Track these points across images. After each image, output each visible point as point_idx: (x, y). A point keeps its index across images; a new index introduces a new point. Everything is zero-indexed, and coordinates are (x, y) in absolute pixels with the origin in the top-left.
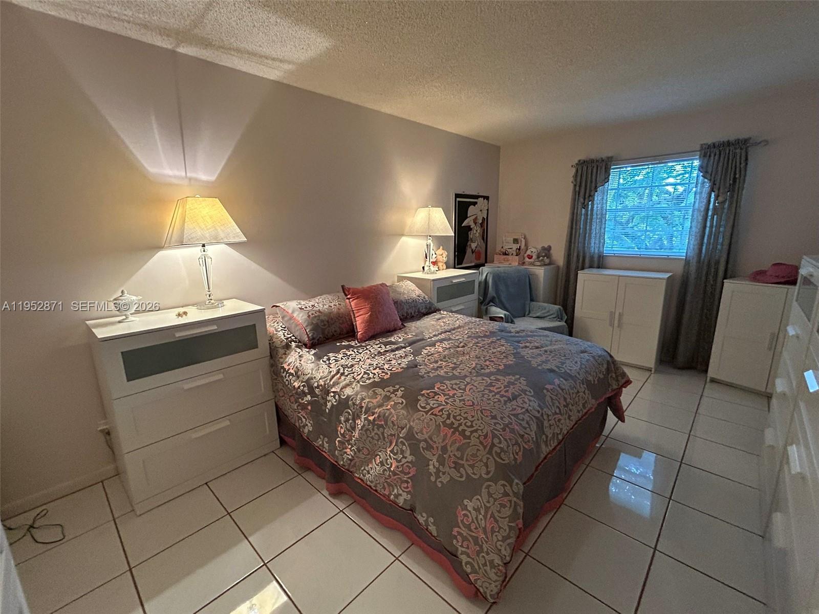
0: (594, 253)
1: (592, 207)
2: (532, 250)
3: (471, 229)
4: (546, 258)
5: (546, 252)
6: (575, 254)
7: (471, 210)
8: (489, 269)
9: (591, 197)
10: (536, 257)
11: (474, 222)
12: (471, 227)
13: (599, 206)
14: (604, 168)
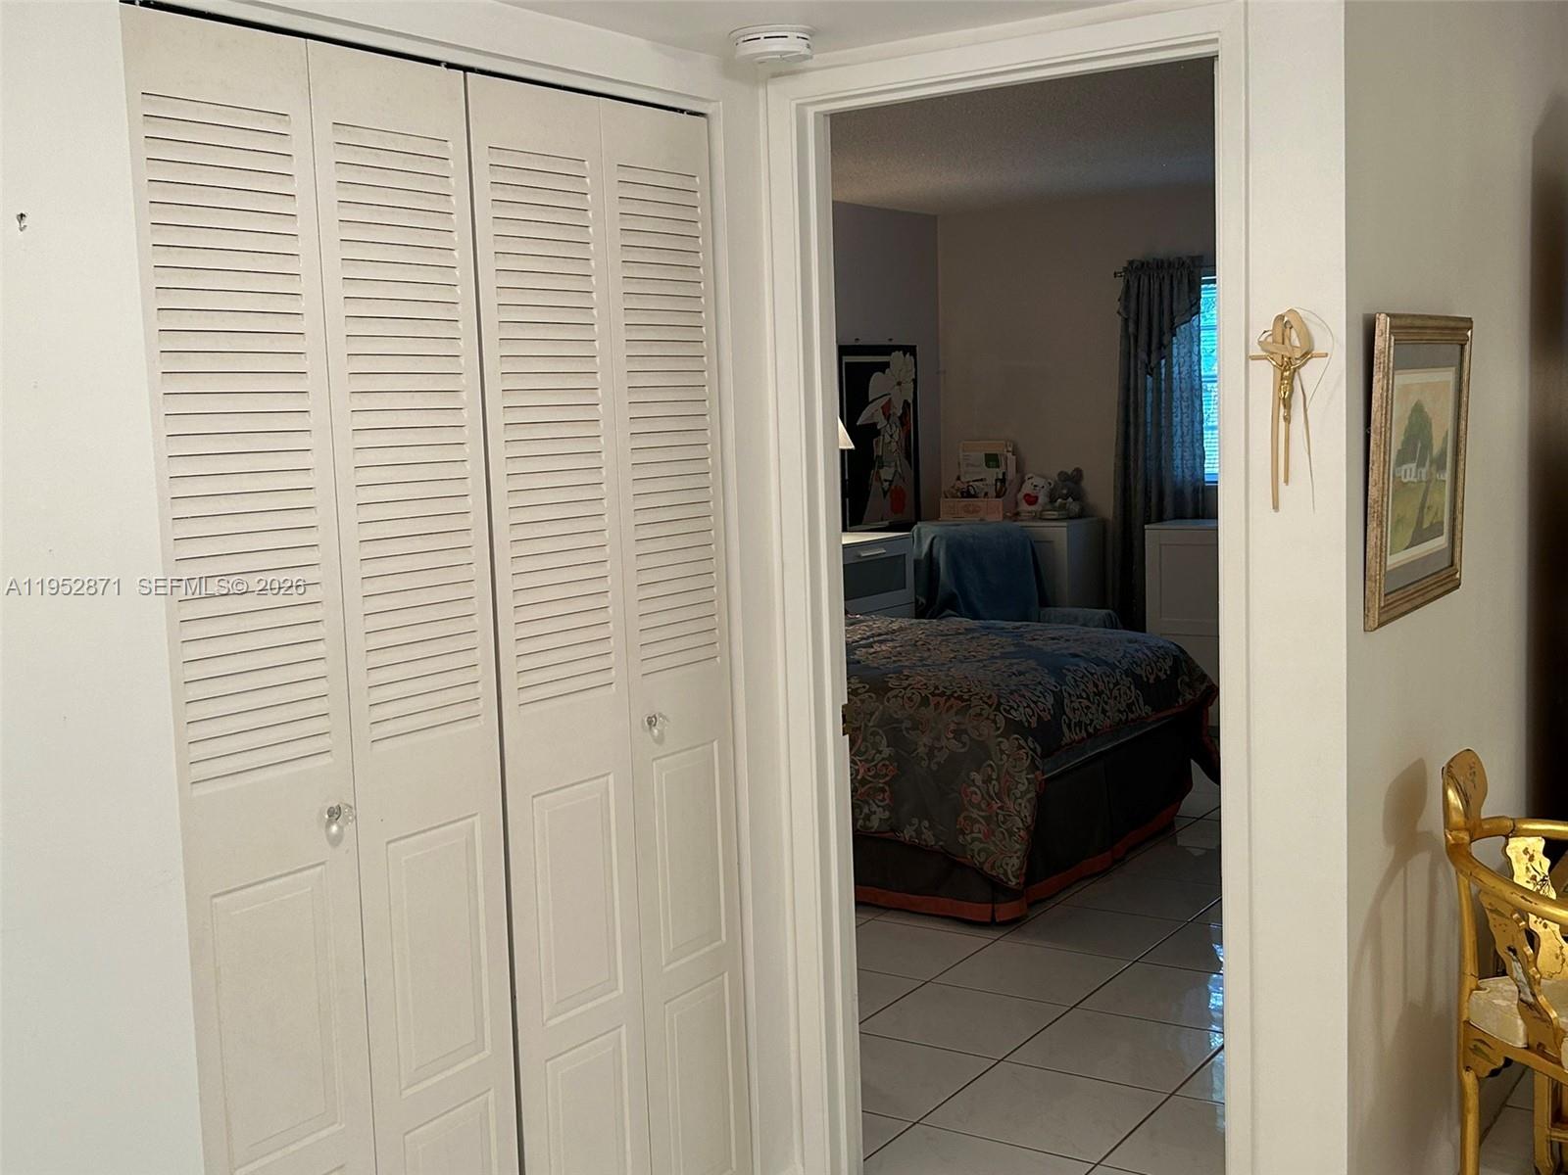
0: (1183, 481)
1: (1169, 373)
2: (1036, 483)
3: (878, 433)
4: (1070, 500)
5: (1070, 485)
6: (1140, 487)
7: (877, 384)
8: (937, 529)
9: (1163, 348)
10: (1047, 500)
11: (884, 414)
12: (879, 427)
13: (1184, 369)
14: (1186, 281)
